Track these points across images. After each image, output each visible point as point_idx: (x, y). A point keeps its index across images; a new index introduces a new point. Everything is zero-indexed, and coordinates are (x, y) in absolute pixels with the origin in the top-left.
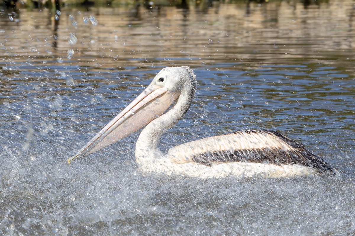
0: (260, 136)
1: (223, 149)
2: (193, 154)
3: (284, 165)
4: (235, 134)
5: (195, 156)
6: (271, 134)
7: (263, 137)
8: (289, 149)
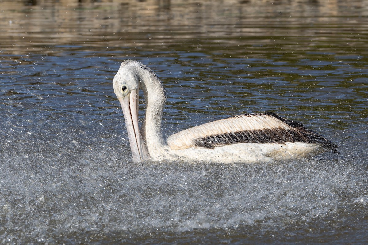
0: (259, 118)
1: (225, 132)
2: (195, 139)
3: (286, 143)
4: (234, 118)
5: (196, 141)
6: (270, 116)
7: (262, 118)
8: (289, 129)
